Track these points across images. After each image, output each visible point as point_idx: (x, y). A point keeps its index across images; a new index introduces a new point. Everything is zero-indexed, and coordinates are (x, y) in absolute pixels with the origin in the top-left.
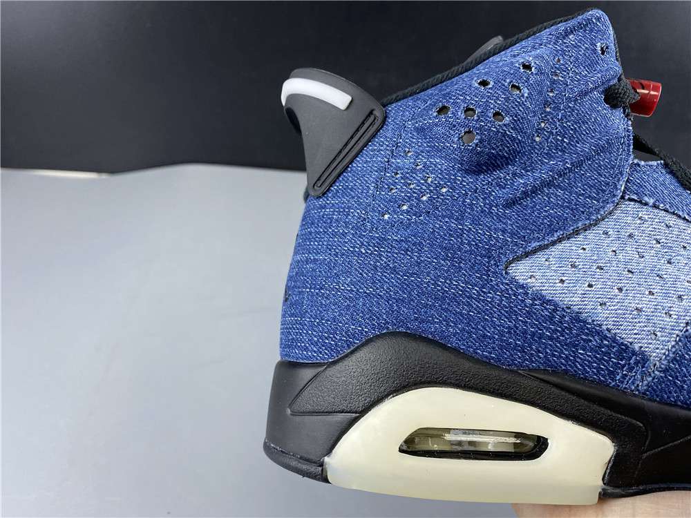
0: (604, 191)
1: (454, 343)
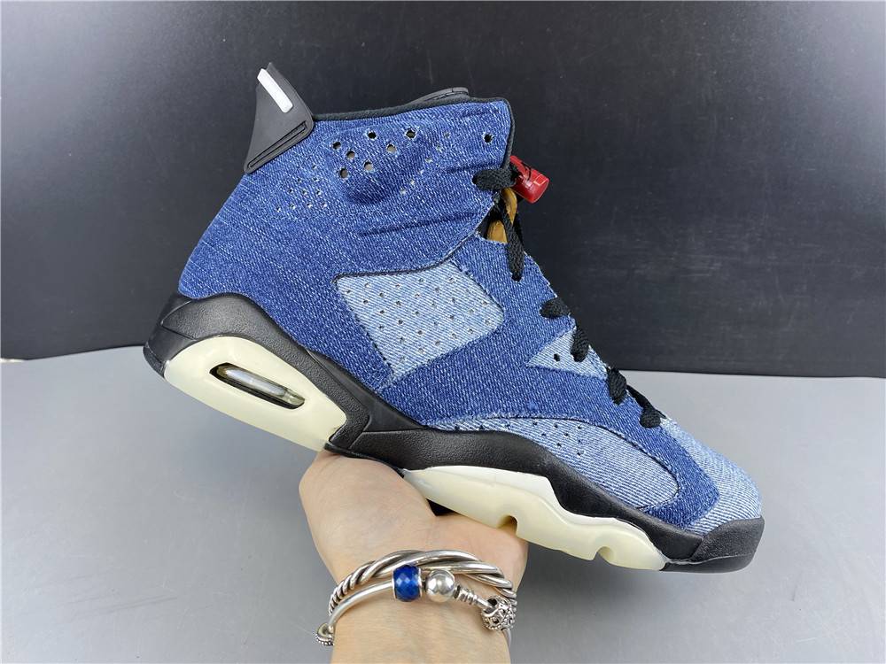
0: (436, 250)
1: (274, 316)
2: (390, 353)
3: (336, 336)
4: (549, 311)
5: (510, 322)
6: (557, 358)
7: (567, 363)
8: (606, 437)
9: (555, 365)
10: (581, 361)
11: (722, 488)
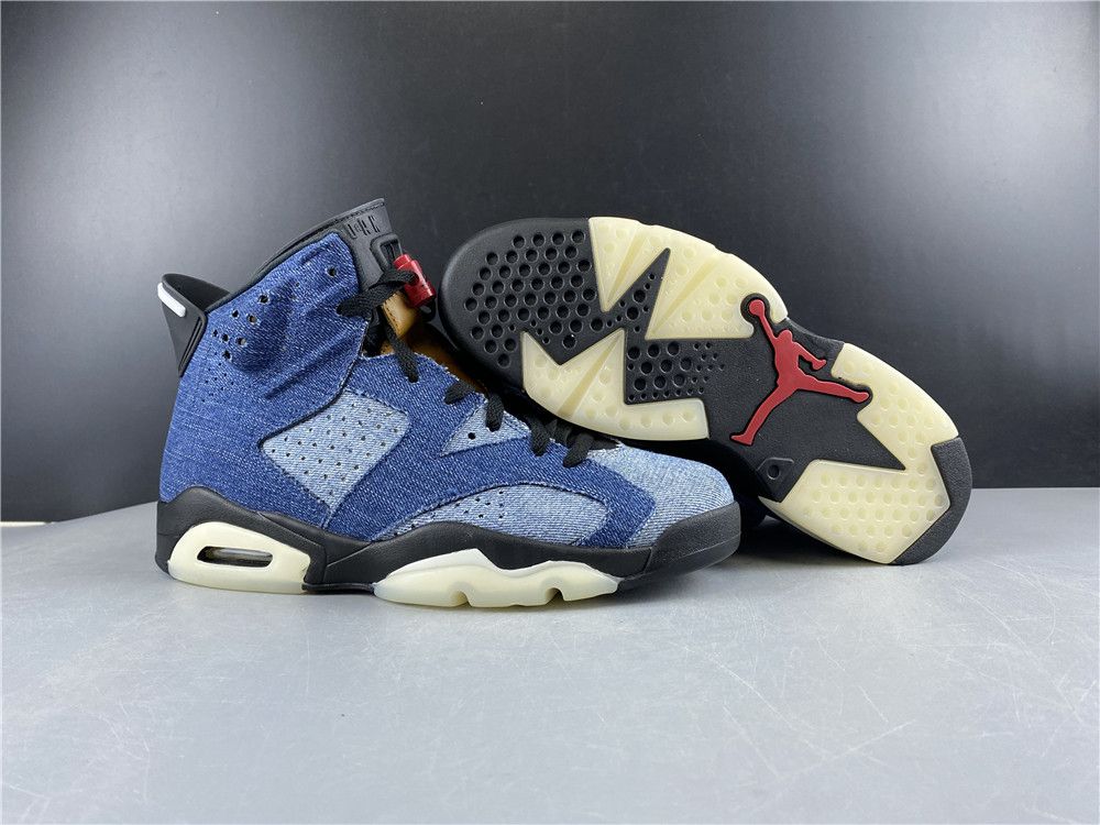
2: (319, 490)
3: (275, 494)
4: (454, 398)
5: (415, 422)
6: (472, 436)
7: (484, 436)
8: (527, 492)
9: (471, 443)
10: (498, 429)
11: (658, 496)
